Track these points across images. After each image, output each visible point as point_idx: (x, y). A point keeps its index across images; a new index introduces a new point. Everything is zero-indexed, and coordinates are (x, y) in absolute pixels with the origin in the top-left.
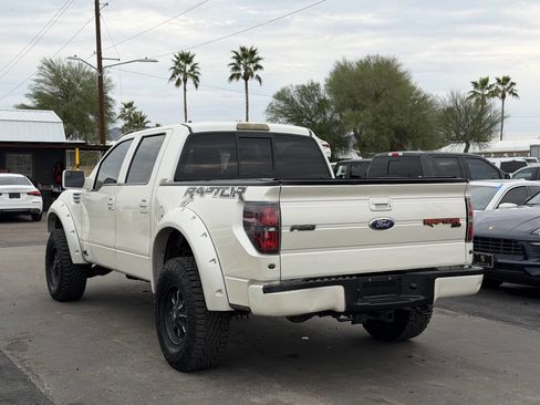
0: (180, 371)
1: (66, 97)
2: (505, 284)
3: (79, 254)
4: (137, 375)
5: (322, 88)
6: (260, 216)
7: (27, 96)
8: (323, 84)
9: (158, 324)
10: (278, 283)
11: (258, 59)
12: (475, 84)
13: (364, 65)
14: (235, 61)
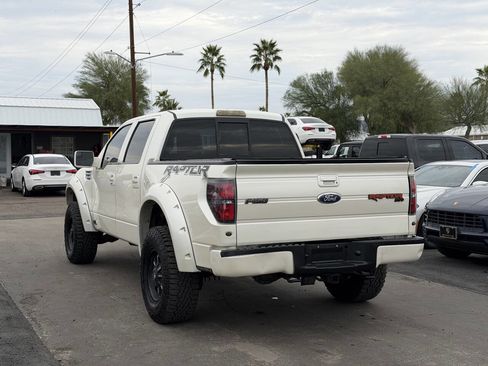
0: (158, 322)
1: (108, 86)
2: (472, 255)
3: (90, 223)
4: (122, 326)
5: (335, 76)
6: (220, 191)
7: (74, 86)
8: (335, 73)
9: (143, 282)
10: (234, 248)
11: (277, 50)
12: (480, 71)
13: (373, 55)
14: (256, 53)
